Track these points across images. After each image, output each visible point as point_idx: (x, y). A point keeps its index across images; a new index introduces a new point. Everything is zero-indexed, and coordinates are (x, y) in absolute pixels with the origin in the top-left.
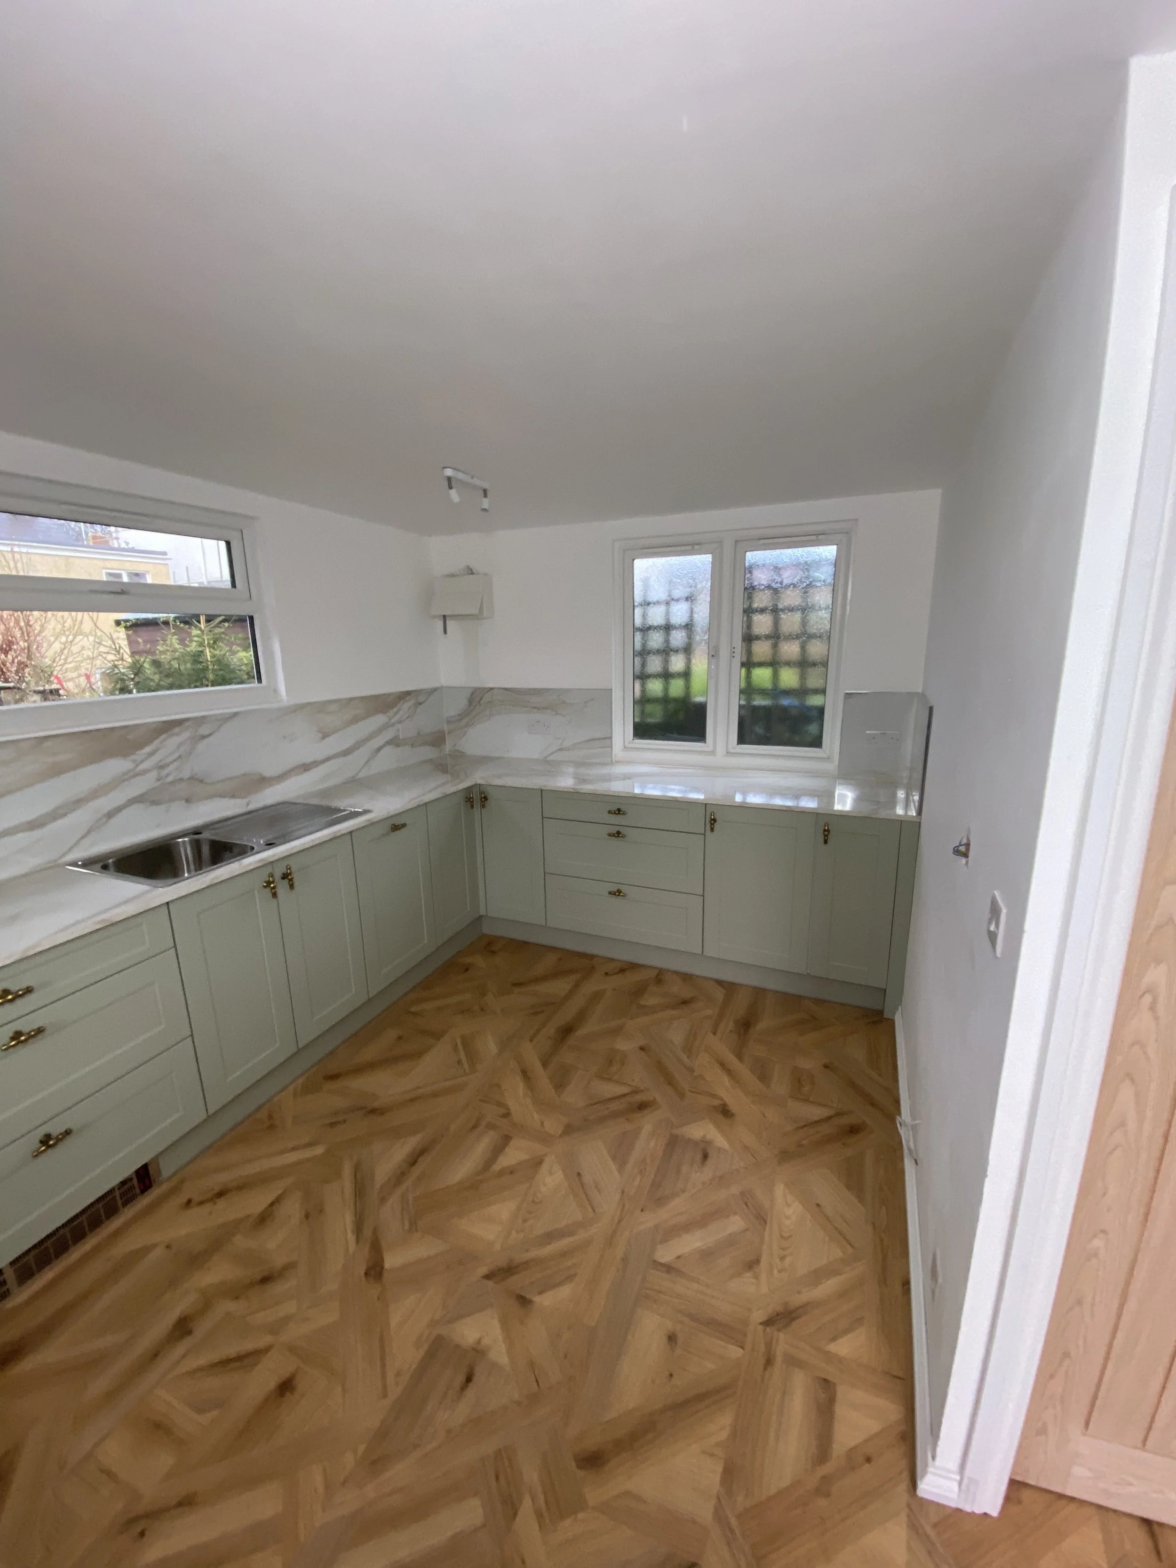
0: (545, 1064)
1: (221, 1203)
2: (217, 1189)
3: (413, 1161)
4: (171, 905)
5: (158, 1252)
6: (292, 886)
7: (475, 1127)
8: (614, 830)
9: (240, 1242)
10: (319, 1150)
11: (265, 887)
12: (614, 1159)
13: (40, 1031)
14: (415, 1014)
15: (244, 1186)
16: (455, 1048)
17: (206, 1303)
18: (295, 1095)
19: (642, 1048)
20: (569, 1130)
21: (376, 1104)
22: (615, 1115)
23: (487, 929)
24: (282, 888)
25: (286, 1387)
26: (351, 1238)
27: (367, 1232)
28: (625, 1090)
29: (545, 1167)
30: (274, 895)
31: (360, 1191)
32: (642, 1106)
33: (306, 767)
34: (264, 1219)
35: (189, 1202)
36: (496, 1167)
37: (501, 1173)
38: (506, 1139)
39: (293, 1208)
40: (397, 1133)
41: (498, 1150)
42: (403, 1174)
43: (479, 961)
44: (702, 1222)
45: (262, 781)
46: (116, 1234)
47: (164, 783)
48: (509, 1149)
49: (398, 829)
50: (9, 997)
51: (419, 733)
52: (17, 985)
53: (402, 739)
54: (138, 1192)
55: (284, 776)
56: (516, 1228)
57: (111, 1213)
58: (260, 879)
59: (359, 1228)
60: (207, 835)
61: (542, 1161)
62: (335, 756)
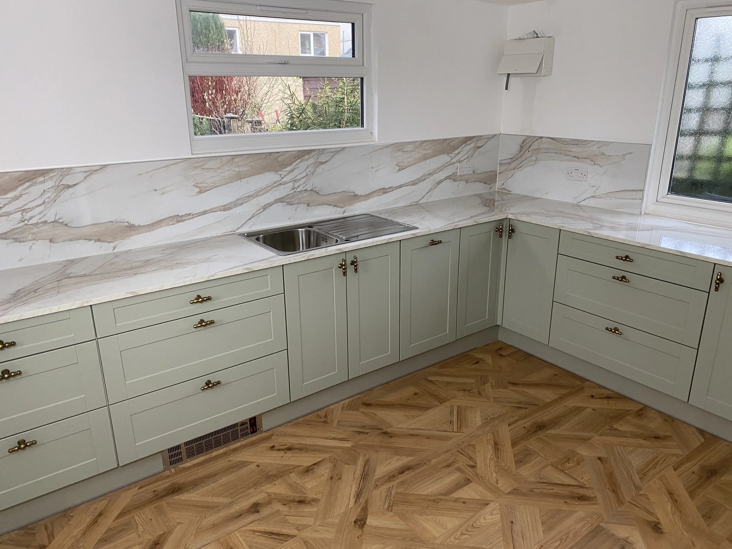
0: (514, 444)
1: (289, 454)
2: (289, 445)
3: (402, 471)
4: (285, 267)
5: (253, 466)
6: (356, 270)
7: (449, 466)
8: (620, 274)
9: (294, 477)
10: (348, 445)
11: (340, 267)
12: (543, 523)
13: (212, 322)
14: (430, 381)
15: (302, 449)
16: (452, 412)
17: (269, 502)
18: (343, 408)
19: (600, 459)
20: (515, 492)
21: (389, 430)
22: (556, 496)
23: (501, 337)
24: (350, 269)
26: (353, 500)
27: (362, 500)
29: (488, 509)
30: (345, 274)
31: (365, 476)
32: (582, 498)
33: (384, 191)
34: (308, 470)
35: (273, 447)
36: (455, 495)
37: (456, 500)
38: (468, 481)
39: (324, 471)
40: (398, 451)
41: (459, 486)
42: (394, 476)
43: (489, 359)
45: (355, 197)
46: (235, 450)
47: (295, 192)
48: (466, 488)
49: (436, 244)
50: (200, 300)
51: (474, 172)
52: (204, 294)
53: (460, 176)
54: (249, 432)
55: (368, 196)
56: (455, 536)
57: (235, 438)
58: (338, 261)
59: (358, 496)
60: (315, 229)
61: (487, 504)
62: (406, 185)
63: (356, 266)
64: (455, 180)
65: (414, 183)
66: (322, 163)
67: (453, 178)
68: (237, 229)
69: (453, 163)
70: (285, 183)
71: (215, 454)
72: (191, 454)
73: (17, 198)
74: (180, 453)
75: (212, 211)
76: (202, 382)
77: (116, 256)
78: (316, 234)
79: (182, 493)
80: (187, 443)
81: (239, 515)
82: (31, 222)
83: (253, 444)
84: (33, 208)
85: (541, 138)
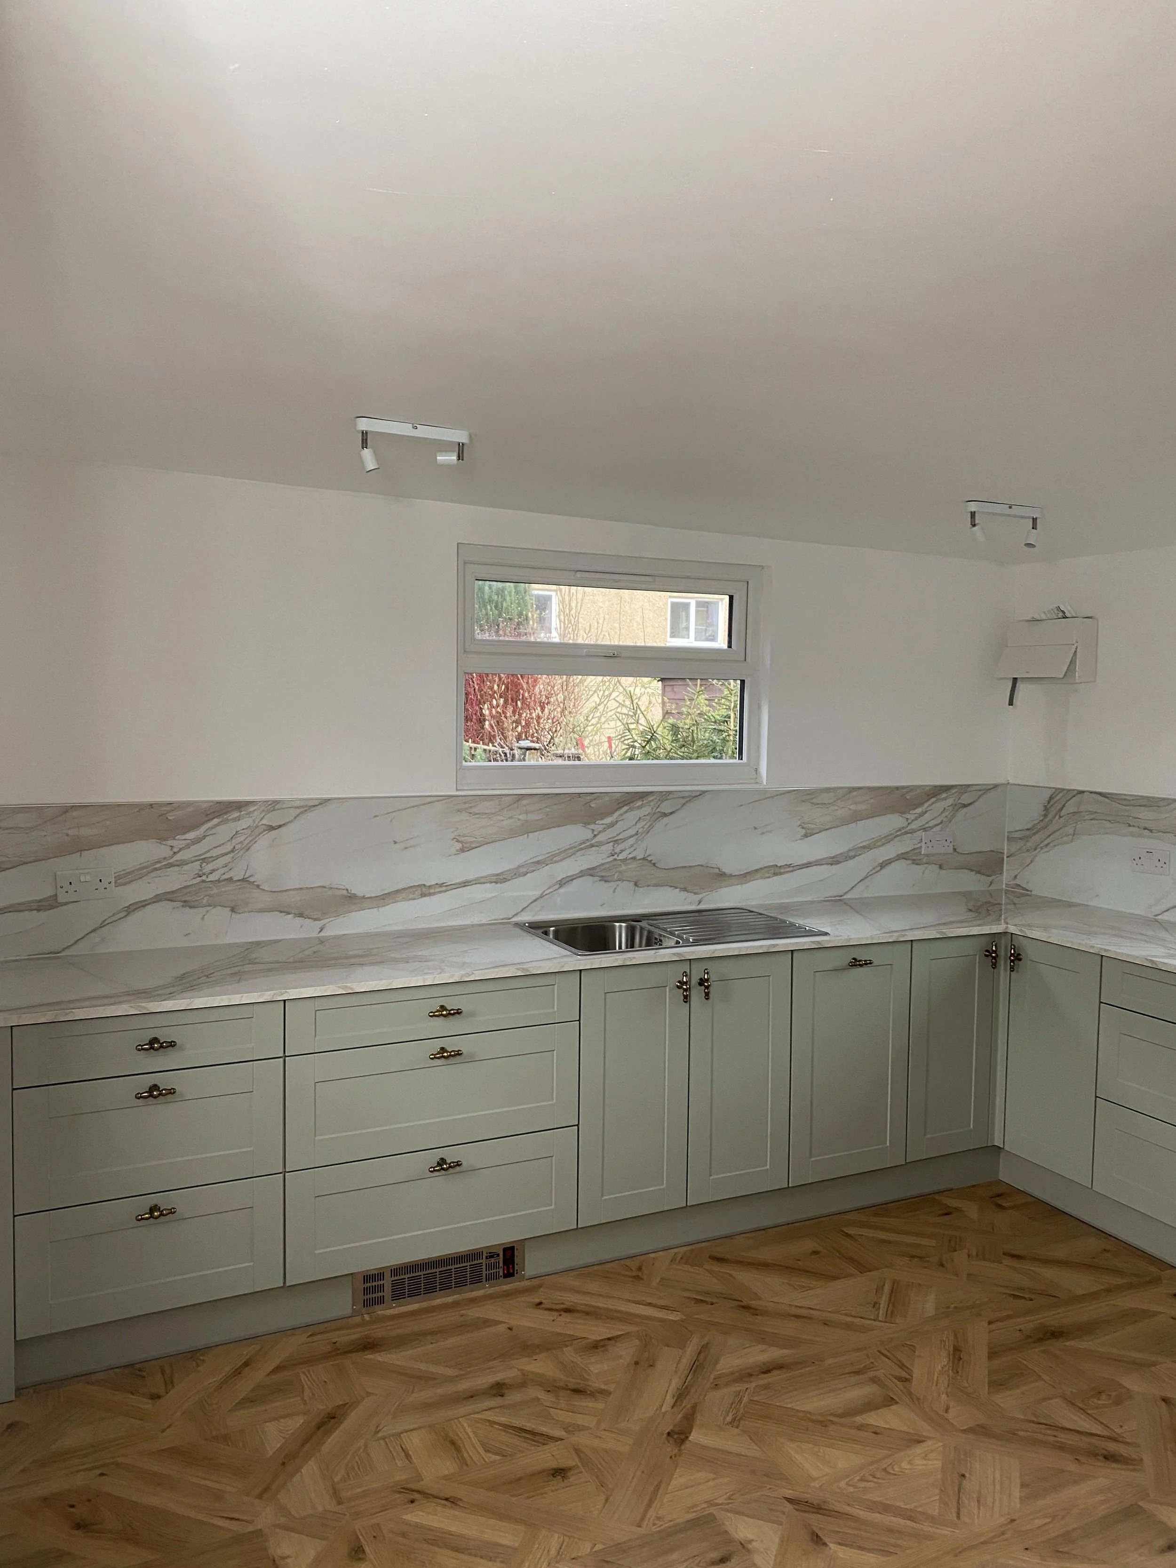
0: (992, 1354)
1: (566, 1318)
2: (567, 1305)
3: (767, 1369)
4: (583, 973)
5: (501, 1328)
6: (707, 995)
7: (857, 1373)
9: (569, 1354)
10: (674, 1317)
11: (678, 987)
12: (1023, 1486)
13: (458, 1054)
14: (847, 1235)
15: (591, 1313)
16: (879, 1290)
17: (523, 1384)
18: (672, 1261)
19: (1165, 1400)
20: (980, 1431)
21: (754, 1303)
22: (1062, 1447)
24: (697, 994)
25: (560, 1473)
26: (670, 1400)
27: (687, 1403)
28: (1096, 1429)
29: (919, 1450)
30: (686, 999)
31: (696, 1367)
32: (1110, 1458)
33: (776, 870)
34: (596, 1346)
35: (541, 1303)
36: (859, 1419)
37: (861, 1427)
38: (890, 1401)
39: (625, 1352)
40: (762, 1338)
41: (869, 1407)
42: (751, 1375)
43: (972, 1210)
45: (722, 877)
46: (473, 1300)
47: (615, 859)
48: (885, 1412)
49: (861, 966)
50: (445, 1013)
51: (955, 850)
52: (452, 1004)
53: (927, 855)
54: (501, 1274)
55: (747, 876)
56: (849, 1481)
57: (476, 1280)
58: (674, 975)
59: (680, 1396)
60: (644, 924)
61: (920, 1442)
62: (818, 863)
63: (707, 987)
64: (916, 862)
65: (834, 861)
66: (665, 815)
67: (912, 857)
68: (513, 916)
69: (913, 831)
70: (600, 844)
71: (438, 1302)
72: (399, 1294)
73: (198, 840)
74: (381, 1288)
75: (478, 881)
76: (432, 1158)
77: (322, 941)
78: (645, 934)
79: (379, 1352)
80: (396, 1270)
81: (471, 1396)
82: (212, 878)
83: (508, 1294)
84: (217, 857)
85: (1082, 792)
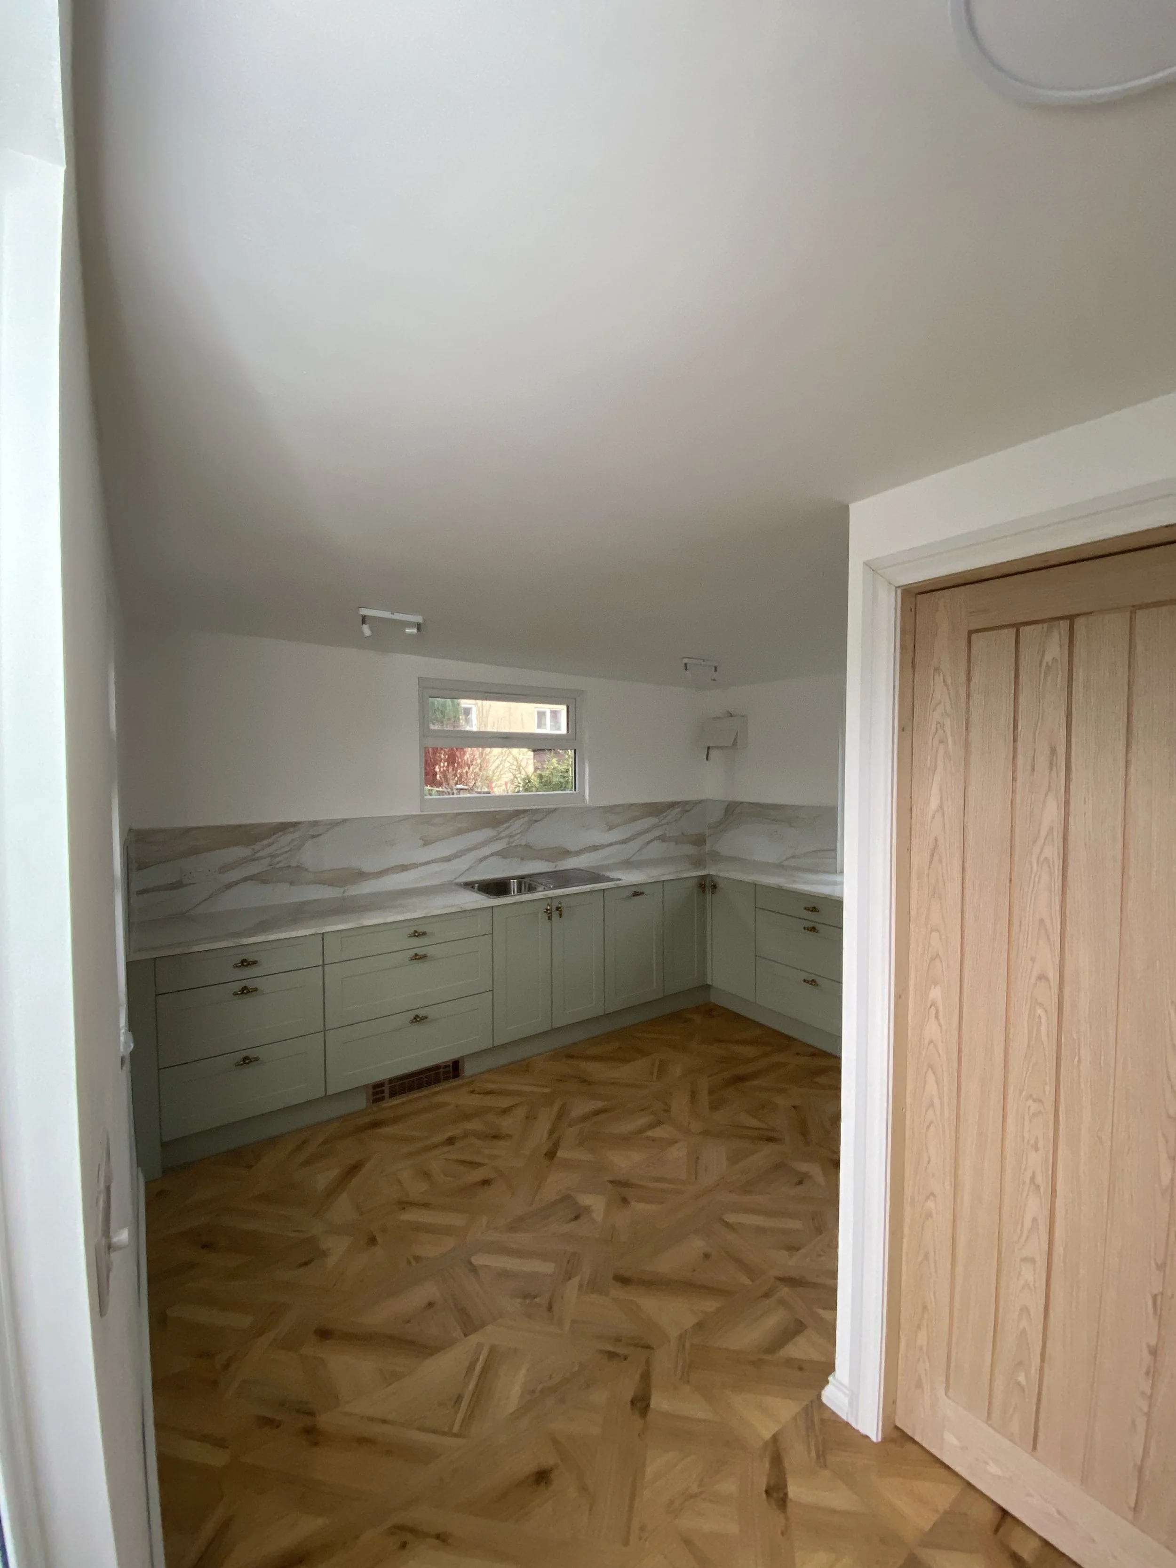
0: (711, 1092)
1: (488, 1097)
2: (489, 1090)
3: (597, 1113)
4: (494, 909)
5: (452, 1107)
6: (561, 916)
7: (643, 1110)
8: (811, 925)
9: (490, 1117)
10: (547, 1090)
11: (545, 912)
12: (728, 1159)
13: (425, 956)
14: (635, 1037)
15: (502, 1093)
16: (653, 1064)
17: (466, 1135)
18: (545, 1060)
19: (794, 1107)
20: (706, 1133)
21: (589, 1078)
23: (714, 999)
24: (555, 915)
25: (486, 1182)
26: (545, 1135)
27: (555, 1136)
28: (763, 1126)
29: (676, 1146)
30: (550, 918)
31: (560, 1115)
32: (770, 1139)
33: (595, 848)
34: (505, 1111)
35: (474, 1091)
36: (645, 1134)
37: (648, 1138)
38: (660, 1123)
39: (521, 1112)
40: (594, 1097)
41: (651, 1126)
42: (588, 1117)
43: (698, 1019)
44: (771, 1214)
45: (566, 853)
46: (437, 1093)
47: (510, 846)
48: (658, 1129)
49: (638, 895)
50: (417, 934)
51: (683, 834)
52: (421, 929)
53: (669, 837)
54: (452, 1076)
55: (578, 853)
57: (437, 1081)
58: (544, 906)
59: (551, 1133)
60: (527, 880)
61: (676, 1142)
62: (616, 843)
63: (561, 911)
64: (664, 841)
65: (624, 842)
66: (536, 821)
67: (662, 838)
68: (455, 880)
69: (662, 825)
70: (502, 838)
71: (415, 1096)
72: (393, 1094)
73: (269, 845)
74: (383, 1092)
75: (434, 861)
76: (411, 1015)
77: (344, 899)
78: (527, 885)
79: (382, 1127)
80: (391, 1081)
81: (435, 1147)
82: (277, 866)
83: (454, 1088)
84: (282, 854)
85: (742, 803)
